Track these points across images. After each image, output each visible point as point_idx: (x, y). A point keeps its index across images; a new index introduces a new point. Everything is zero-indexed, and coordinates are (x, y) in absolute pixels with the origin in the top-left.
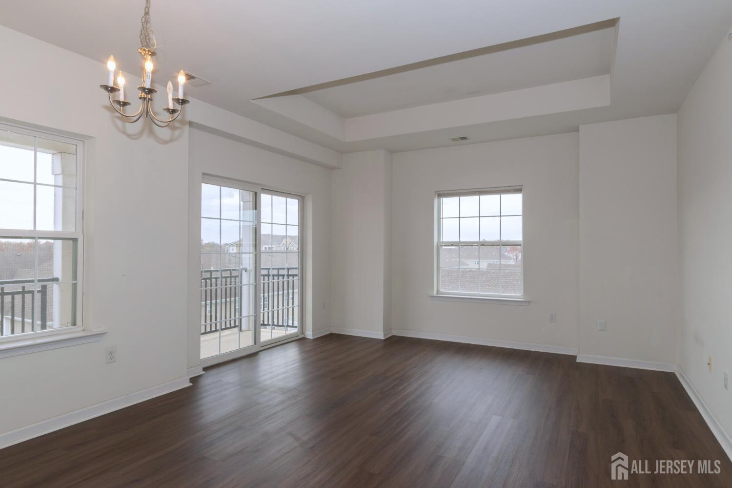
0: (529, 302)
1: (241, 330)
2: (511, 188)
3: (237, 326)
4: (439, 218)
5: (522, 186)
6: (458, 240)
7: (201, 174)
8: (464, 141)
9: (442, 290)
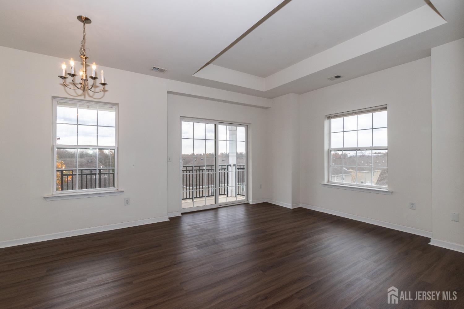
0: (392, 192)
1: (228, 196)
2: (379, 107)
3: (226, 194)
4: (330, 133)
5: (387, 105)
6: (342, 147)
7: (180, 117)
8: (339, 79)
9: (333, 181)
